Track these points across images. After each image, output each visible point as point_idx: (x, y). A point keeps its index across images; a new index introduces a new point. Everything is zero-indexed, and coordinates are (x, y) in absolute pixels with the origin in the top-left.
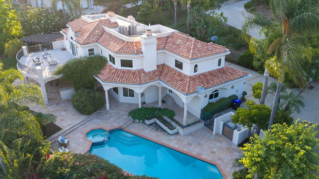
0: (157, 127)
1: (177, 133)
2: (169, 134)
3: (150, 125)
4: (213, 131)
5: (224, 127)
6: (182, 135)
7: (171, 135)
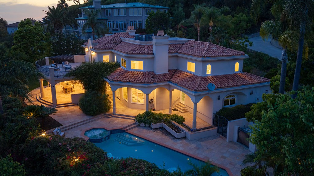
0: (163, 131)
1: (185, 138)
2: (175, 138)
3: (156, 129)
4: (226, 137)
5: (239, 132)
6: (190, 140)
7: (178, 139)
